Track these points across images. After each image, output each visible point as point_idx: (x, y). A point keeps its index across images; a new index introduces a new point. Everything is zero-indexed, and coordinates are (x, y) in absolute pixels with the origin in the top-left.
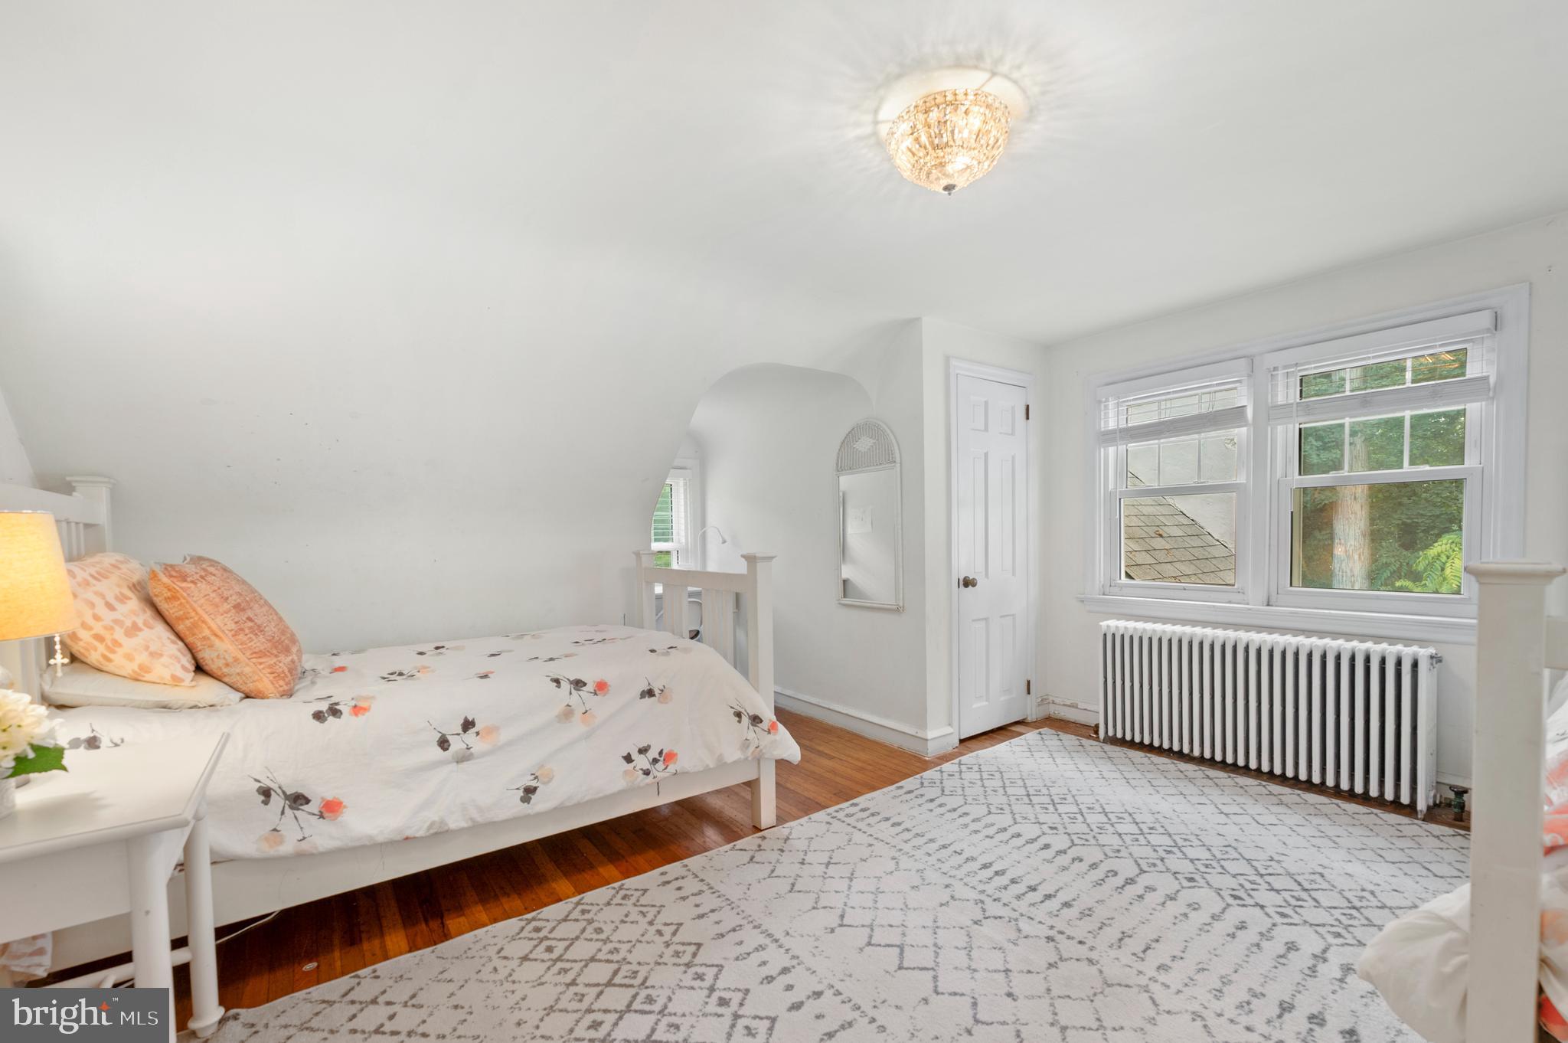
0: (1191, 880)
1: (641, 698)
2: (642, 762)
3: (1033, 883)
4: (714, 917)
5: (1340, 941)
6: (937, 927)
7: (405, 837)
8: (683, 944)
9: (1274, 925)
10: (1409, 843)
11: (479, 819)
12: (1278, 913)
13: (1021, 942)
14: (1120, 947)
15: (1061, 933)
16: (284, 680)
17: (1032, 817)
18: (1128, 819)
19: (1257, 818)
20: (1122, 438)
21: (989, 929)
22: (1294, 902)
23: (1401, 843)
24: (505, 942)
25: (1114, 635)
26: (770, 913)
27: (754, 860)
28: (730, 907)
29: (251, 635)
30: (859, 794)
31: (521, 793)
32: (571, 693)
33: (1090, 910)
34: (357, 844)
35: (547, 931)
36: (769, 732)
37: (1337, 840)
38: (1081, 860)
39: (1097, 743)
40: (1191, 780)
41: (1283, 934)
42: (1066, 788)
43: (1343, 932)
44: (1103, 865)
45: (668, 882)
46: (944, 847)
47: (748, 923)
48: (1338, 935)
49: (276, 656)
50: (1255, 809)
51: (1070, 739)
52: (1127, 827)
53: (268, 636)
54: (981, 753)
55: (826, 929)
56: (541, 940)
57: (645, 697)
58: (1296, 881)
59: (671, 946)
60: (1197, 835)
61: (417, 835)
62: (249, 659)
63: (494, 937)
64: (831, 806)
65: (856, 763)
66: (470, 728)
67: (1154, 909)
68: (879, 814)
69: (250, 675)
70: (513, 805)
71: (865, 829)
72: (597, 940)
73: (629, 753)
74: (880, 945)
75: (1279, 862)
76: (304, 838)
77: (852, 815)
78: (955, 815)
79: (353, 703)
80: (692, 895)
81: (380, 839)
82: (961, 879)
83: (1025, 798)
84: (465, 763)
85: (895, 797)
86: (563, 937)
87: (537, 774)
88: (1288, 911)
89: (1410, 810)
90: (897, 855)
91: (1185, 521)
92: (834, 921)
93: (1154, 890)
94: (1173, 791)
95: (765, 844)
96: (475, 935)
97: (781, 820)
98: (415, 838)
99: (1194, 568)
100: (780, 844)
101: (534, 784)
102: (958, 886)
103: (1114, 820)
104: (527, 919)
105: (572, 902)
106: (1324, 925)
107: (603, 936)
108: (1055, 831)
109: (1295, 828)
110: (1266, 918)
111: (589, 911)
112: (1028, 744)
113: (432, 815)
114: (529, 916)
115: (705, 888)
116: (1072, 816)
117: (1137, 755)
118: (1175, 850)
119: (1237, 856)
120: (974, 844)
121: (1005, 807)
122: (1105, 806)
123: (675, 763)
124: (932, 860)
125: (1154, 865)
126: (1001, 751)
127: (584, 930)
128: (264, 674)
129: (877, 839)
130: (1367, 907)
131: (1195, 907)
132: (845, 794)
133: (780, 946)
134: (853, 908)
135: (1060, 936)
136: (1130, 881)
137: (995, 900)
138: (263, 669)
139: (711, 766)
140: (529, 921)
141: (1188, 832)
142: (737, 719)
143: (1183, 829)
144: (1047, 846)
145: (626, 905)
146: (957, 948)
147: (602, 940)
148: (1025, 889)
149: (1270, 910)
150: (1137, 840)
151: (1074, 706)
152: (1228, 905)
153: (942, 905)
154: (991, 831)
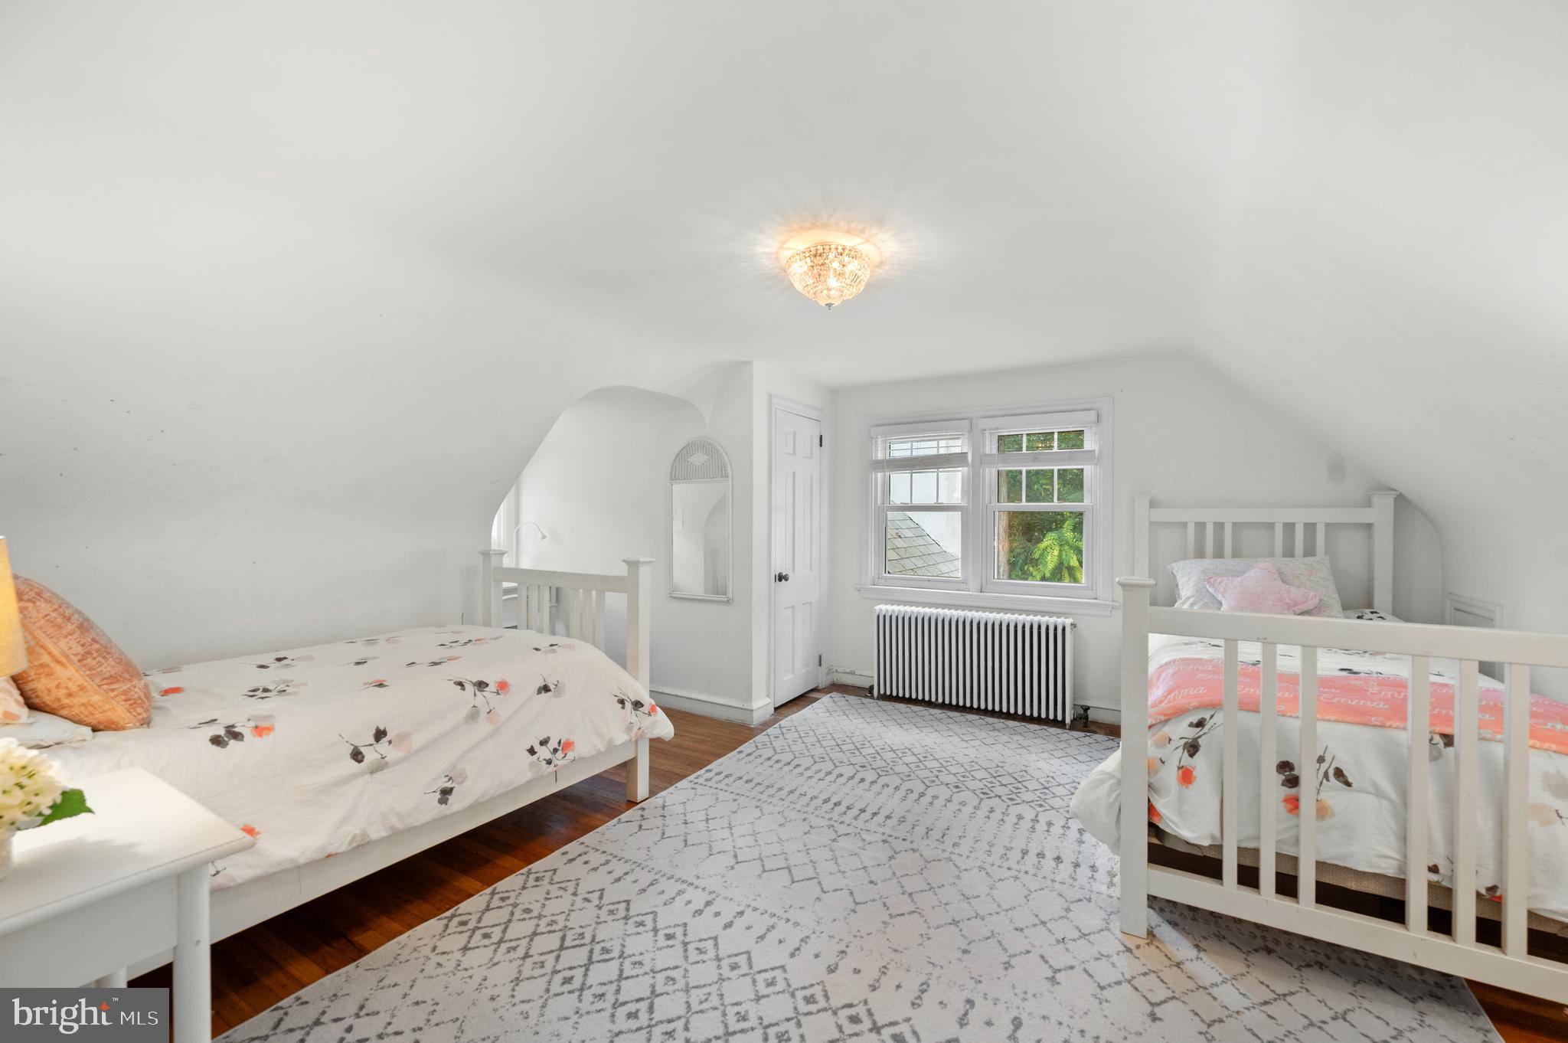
0: (957, 787)
1: (538, 694)
2: (544, 753)
3: (862, 807)
4: (630, 878)
5: (1043, 809)
6: (808, 849)
7: (327, 855)
8: (613, 904)
9: (1008, 806)
10: (1065, 745)
11: (400, 827)
12: (1009, 799)
13: (867, 847)
14: (928, 837)
15: (890, 836)
16: (142, 707)
17: (846, 761)
18: (909, 753)
19: (983, 741)
20: (888, 467)
21: (843, 842)
22: (1015, 790)
23: (1062, 745)
24: (434, 940)
25: (885, 616)
26: (676, 866)
27: (643, 828)
28: (640, 868)
29: (100, 659)
30: (710, 762)
31: (438, 796)
32: (475, 695)
33: (903, 817)
34: (278, 869)
35: (475, 922)
36: (650, 715)
37: (1029, 748)
38: (888, 786)
39: (872, 700)
40: (940, 720)
41: (1014, 811)
42: (862, 737)
43: (1043, 803)
44: (902, 786)
45: (573, 860)
46: (792, 792)
47: (662, 876)
48: (1041, 806)
49: (130, 681)
50: (982, 734)
51: (853, 699)
52: (910, 759)
53: (117, 658)
54: (794, 717)
55: (727, 867)
56: (474, 931)
57: (541, 693)
58: (1014, 777)
59: (603, 908)
60: (953, 758)
61: (340, 851)
62: (99, 686)
63: (420, 939)
64: (690, 775)
65: (697, 737)
66: (382, 738)
67: (941, 810)
68: (731, 775)
69: (100, 704)
70: (433, 808)
71: (725, 788)
72: (531, 918)
73: (532, 747)
74: (772, 870)
75: (1002, 767)
76: (218, 872)
77: (710, 779)
78: (790, 767)
79: (252, 724)
80: (601, 865)
81: (302, 860)
82: (813, 813)
83: (837, 747)
84: (379, 773)
85: (739, 760)
86: (494, 923)
87: (450, 776)
88: (1013, 796)
89: (1061, 724)
90: (758, 804)
91: (913, 525)
92: (732, 861)
93: (938, 797)
94: (931, 730)
95: (646, 814)
96: (398, 942)
97: (653, 792)
98: (337, 854)
99: (922, 562)
100: (660, 812)
101: (449, 785)
102: (811, 818)
103: (900, 755)
104: (446, 918)
105: (486, 894)
106: (1033, 801)
107: (535, 914)
108: (865, 769)
109: (1006, 744)
110: (1003, 803)
111: (508, 898)
112: (825, 706)
113: (353, 829)
114: (448, 913)
115: (609, 858)
116: (873, 756)
117: (901, 706)
118: (943, 769)
119: (978, 767)
120: (812, 787)
121: (825, 756)
122: (892, 746)
123: (573, 750)
124: (786, 803)
125: (934, 781)
126: (807, 712)
127: (512, 914)
128: (118, 702)
129: (738, 794)
130: (1052, 787)
131: (963, 804)
132: (699, 764)
133: (697, 887)
134: (741, 848)
135: (890, 838)
136: (922, 795)
137: (841, 823)
138: (117, 696)
139: (602, 750)
140: (450, 918)
141: (946, 756)
142: (621, 705)
143: (945, 755)
144: (862, 780)
145: (543, 885)
146: (826, 860)
147: (536, 917)
148: (858, 812)
149: (1004, 798)
150: (918, 766)
151: (852, 673)
152: (982, 799)
153: (805, 834)
154: (821, 775)
